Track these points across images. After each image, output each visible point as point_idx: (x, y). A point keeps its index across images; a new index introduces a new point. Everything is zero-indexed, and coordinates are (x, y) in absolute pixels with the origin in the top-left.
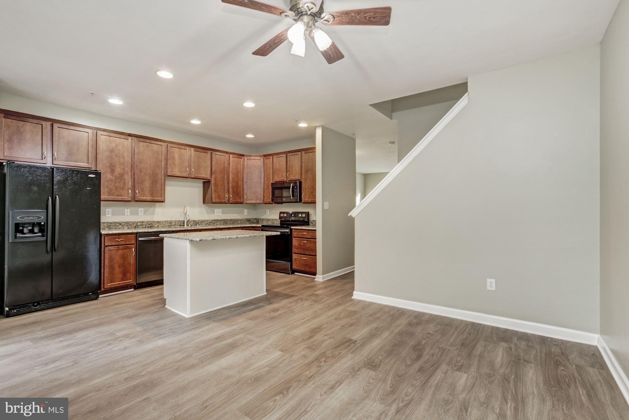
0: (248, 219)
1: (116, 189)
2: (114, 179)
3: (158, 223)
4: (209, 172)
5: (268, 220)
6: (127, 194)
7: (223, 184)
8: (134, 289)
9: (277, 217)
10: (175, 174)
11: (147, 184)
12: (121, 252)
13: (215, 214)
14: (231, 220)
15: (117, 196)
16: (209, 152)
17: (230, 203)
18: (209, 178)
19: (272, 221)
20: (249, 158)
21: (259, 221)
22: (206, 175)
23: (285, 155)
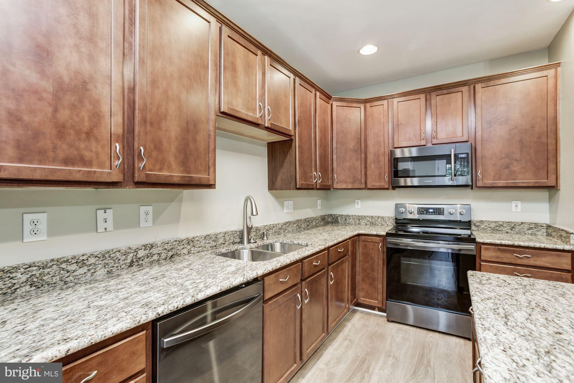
1: (62, 136)
4: (291, 119)
6: (105, 158)
7: (310, 148)
10: (237, 111)
13: (285, 212)
16: (292, 76)
17: (318, 187)
18: (292, 133)
19: (370, 219)
20: (339, 104)
21: (339, 219)
22: (289, 126)
23: (422, 96)
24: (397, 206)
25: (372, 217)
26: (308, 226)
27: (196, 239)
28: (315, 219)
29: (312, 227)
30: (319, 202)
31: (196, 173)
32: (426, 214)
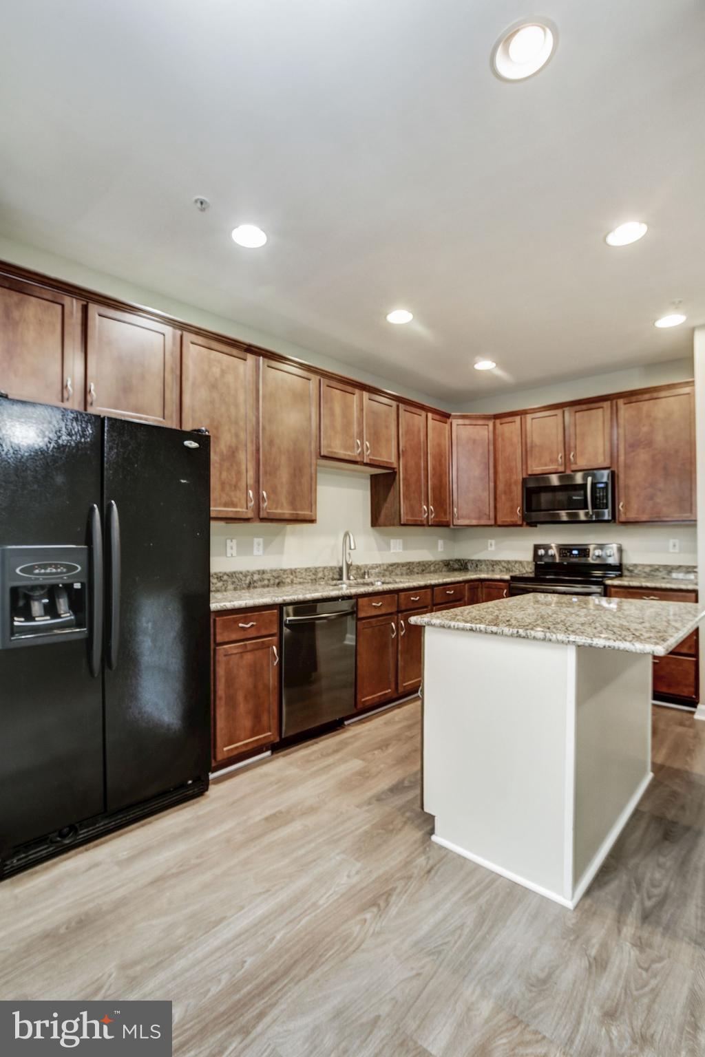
0: (446, 560)
1: (223, 489)
2: (218, 461)
3: (292, 574)
4: (394, 451)
5: (494, 564)
6: (243, 502)
7: (419, 480)
8: (272, 754)
9: (528, 556)
10: (335, 453)
11: (284, 475)
12: (249, 657)
13: (392, 551)
14: (419, 563)
15: (226, 505)
16: (394, 403)
17: (430, 524)
18: (395, 465)
19: (505, 565)
20: (461, 421)
21: (469, 565)
22: (390, 458)
23: (559, 412)
24: (537, 547)
25: (508, 562)
26: (423, 571)
27: (298, 570)
28: (435, 563)
29: (430, 572)
30: (441, 543)
31: (302, 511)
32: (570, 557)
